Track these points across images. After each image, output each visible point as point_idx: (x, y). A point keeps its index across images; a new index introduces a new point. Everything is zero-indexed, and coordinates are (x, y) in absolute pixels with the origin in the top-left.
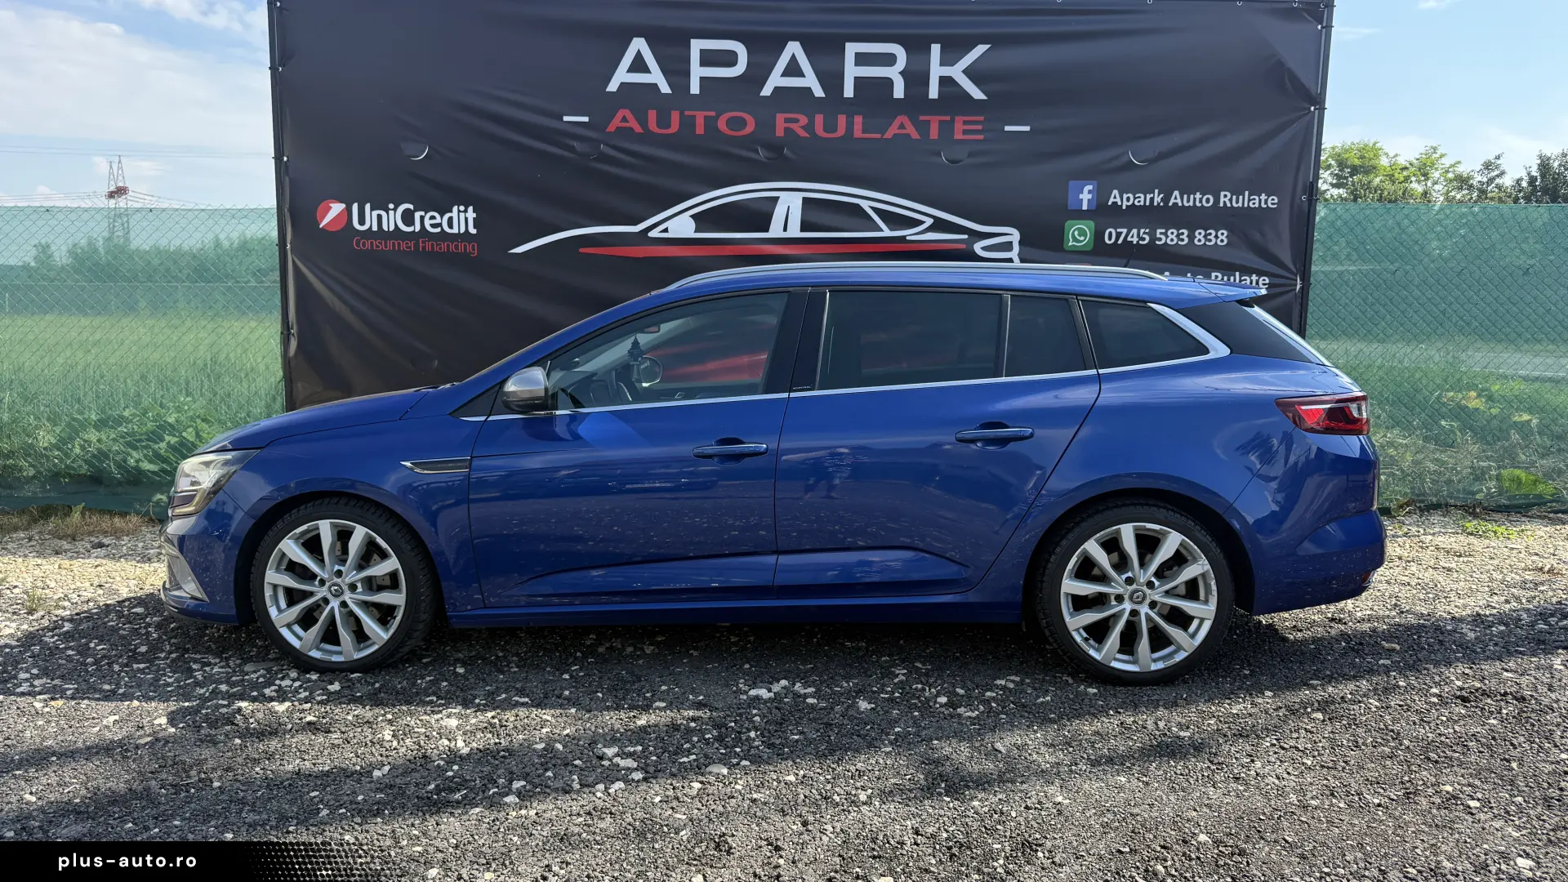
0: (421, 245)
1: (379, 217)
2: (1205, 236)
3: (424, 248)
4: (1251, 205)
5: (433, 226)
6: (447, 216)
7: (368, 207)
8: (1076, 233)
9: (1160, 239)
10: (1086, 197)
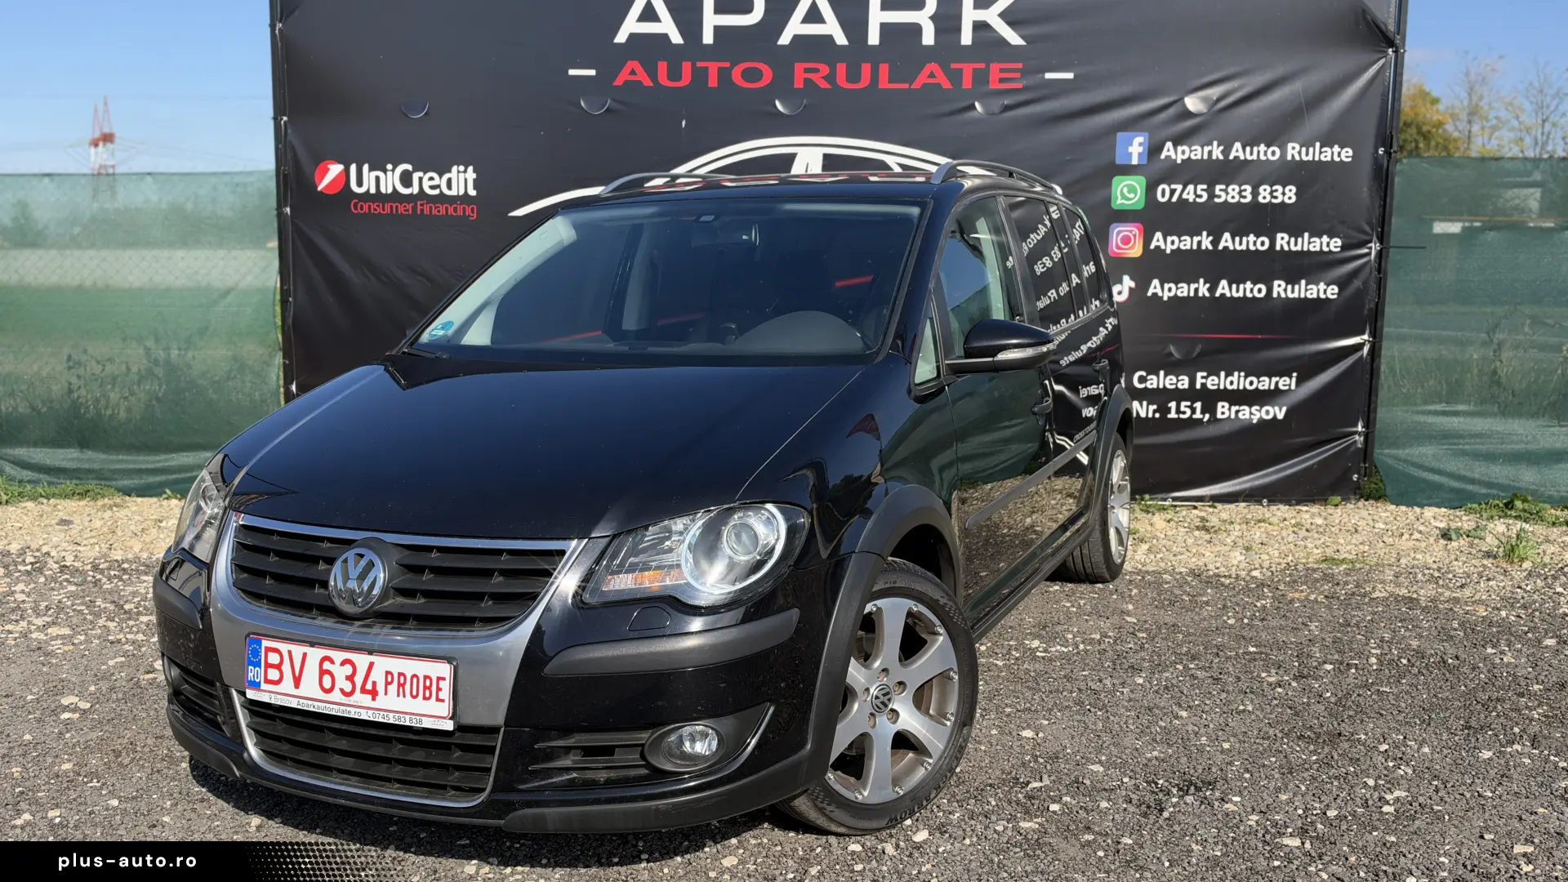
0: (419, 207)
1: (378, 179)
2: (1271, 193)
3: (422, 210)
4: (1323, 159)
5: (432, 187)
6: (446, 177)
7: (366, 167)
8: (1125, 190)
9: (1219, 197)
10: (1135, 148)
